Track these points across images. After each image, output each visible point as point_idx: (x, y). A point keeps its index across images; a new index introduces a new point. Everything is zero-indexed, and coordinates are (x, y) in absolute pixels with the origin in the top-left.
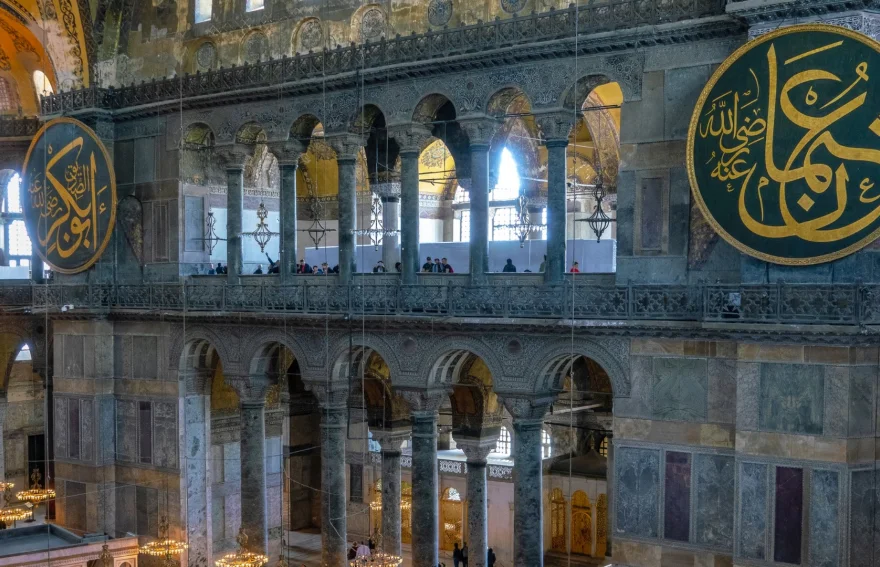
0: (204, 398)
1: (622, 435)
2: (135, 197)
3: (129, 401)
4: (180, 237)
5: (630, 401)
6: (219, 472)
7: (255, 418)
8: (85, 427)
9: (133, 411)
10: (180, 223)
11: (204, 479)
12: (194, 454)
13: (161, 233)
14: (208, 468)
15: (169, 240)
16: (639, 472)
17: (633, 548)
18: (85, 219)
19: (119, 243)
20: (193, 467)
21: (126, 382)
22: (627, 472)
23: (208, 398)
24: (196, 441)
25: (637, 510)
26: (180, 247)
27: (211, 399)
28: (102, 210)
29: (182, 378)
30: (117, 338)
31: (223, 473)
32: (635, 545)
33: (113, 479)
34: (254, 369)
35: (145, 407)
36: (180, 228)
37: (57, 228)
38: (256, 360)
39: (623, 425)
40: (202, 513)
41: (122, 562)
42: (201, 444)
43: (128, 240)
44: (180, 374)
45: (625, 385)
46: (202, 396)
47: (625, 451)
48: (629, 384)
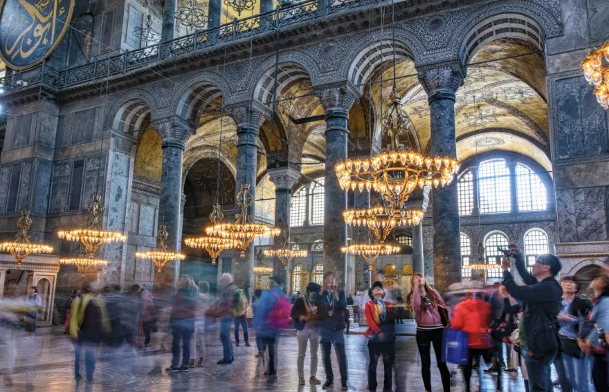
0: (130, 158)
1: (558, 69)
2: (89, 14)
3: (65, 164)
4: (124, 30)
5: (564, 38)
6: (135, 224)
7: (176, 155)
8: (24, 185)
9: (68, 171)
10: (125, 21)
11: (124, 223)
12: (117, 200)
13: (107, 32)
14: (127, 215)
15: (114, 35)
16: (580, 97)
17: (580, 171)
18: (46, 23)
19: (72, 50)
20: (115, 210)
21: (64, 149)
22: (567, 101)
23: (132, 160)
24: (120, 190)
25: (582, 133)
26: (123, 38)
27: (135, 161)
28: (61, 12)
29: (114, 136)
30: (61, 117)
31: (138, 226)
32: (582, 166)
33: (43, 230)
34: (179, 112)
35: (79, 164)
36: (124, 25)
37: (22, 37)
38: (181, 103)
39: (558, 61)
40: (118, 251)
41: (42, 277)
42: (124, 193)
43: (80, 45)
44: (112, 132)
45: (557, 26)
46: (128, 156)
47: (564, 82)
48: (562, 25)
